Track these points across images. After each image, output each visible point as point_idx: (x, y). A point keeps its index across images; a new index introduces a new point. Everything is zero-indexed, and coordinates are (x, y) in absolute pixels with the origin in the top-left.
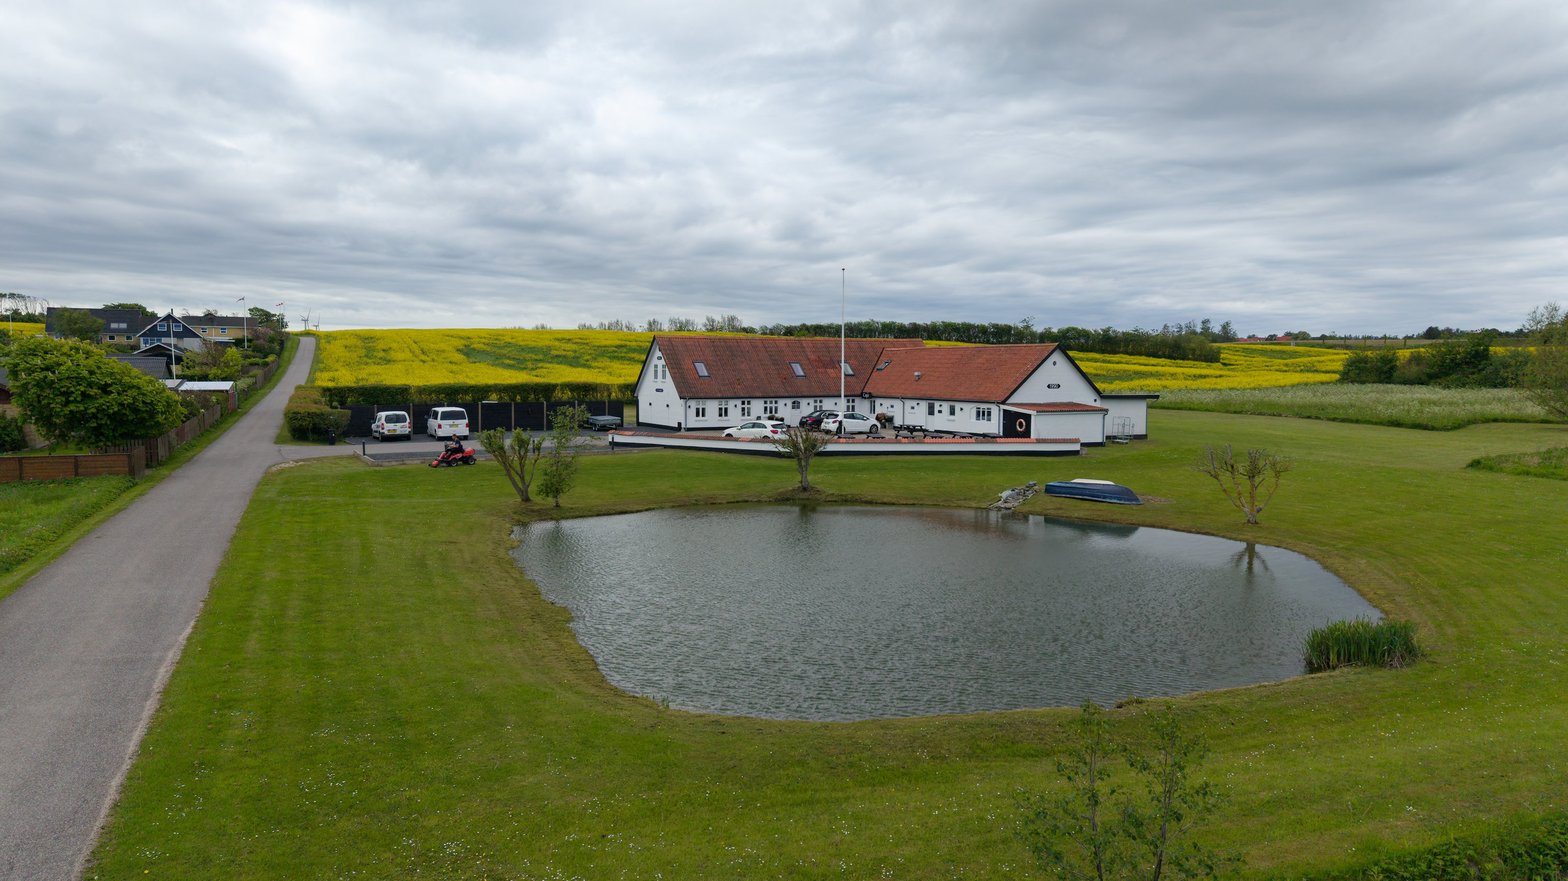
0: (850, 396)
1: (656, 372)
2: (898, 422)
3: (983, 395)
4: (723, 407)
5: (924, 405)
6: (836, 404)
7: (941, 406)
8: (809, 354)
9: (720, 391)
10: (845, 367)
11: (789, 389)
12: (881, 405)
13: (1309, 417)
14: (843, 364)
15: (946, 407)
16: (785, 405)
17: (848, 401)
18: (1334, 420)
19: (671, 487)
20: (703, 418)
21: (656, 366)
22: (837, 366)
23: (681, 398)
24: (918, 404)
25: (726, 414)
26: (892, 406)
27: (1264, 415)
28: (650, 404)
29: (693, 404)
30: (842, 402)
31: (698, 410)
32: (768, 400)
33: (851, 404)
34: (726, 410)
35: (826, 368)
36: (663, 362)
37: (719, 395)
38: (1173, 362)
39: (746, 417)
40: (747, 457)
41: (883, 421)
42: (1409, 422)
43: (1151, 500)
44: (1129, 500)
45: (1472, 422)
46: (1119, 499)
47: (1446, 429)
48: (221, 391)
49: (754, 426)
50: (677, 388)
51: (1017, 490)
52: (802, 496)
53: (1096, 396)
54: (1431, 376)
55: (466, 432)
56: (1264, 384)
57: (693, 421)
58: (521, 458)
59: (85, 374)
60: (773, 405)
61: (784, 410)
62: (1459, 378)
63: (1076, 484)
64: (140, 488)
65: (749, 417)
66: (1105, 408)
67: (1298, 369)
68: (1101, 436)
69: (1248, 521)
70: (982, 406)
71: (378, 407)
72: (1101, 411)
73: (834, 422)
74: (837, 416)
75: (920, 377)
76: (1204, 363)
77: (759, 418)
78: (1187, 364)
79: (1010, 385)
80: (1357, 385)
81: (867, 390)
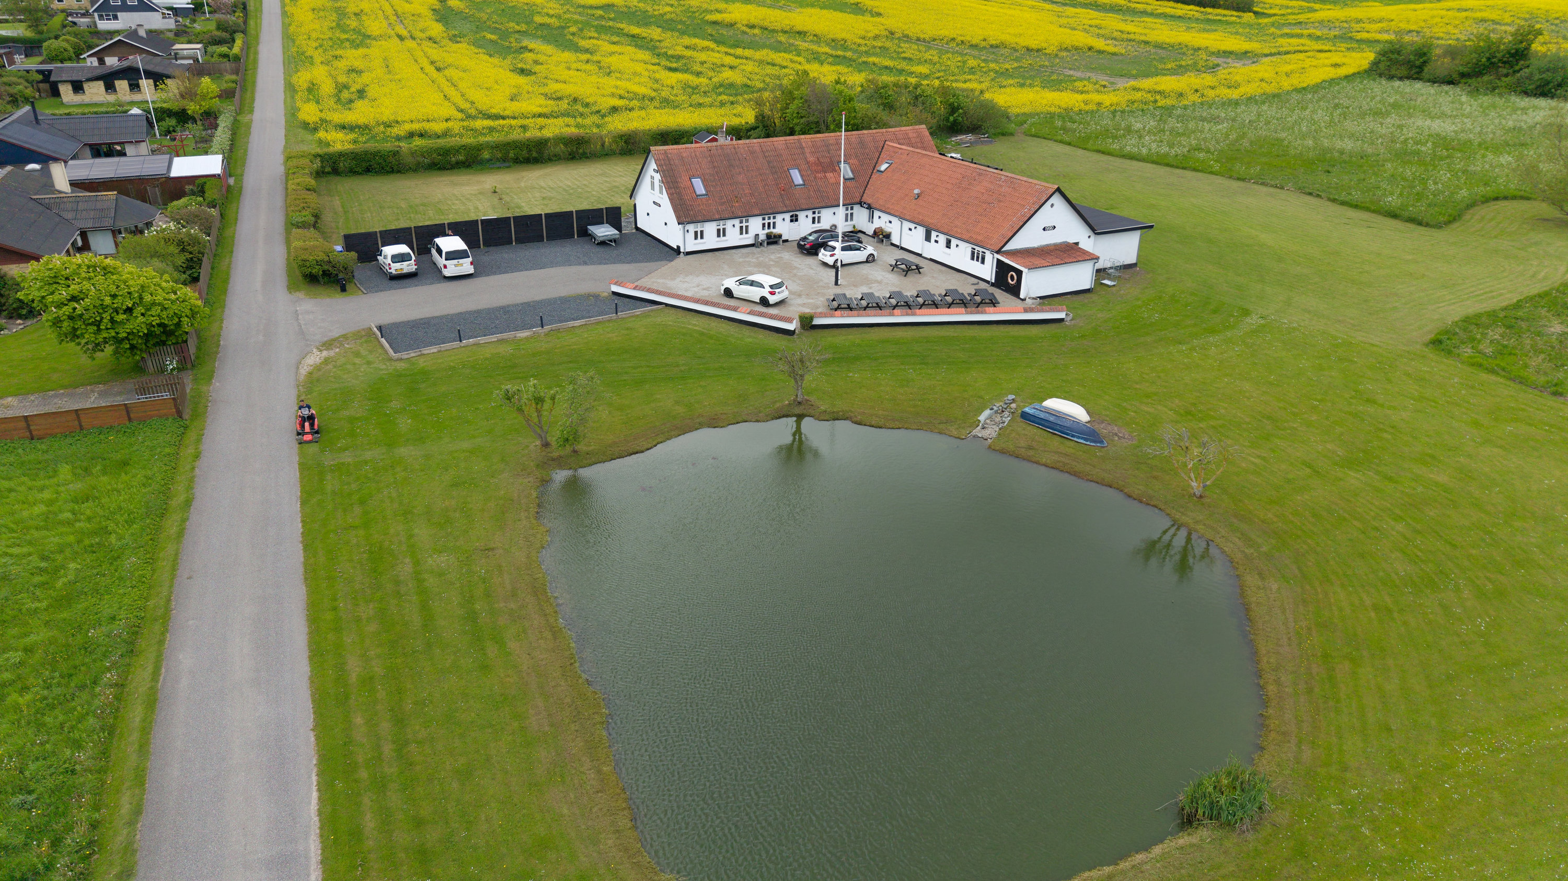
0: (849, 205)
1: (652, 184)
2: (895, 239)
3: (980, 238)
4: (721, 227)
5: (921, 231)
6: (834, 213)
7: (937, 236)
8: (808, 155)
9: (718, 212)
11: (788, 203)
12: (880, 217)
15: (942, 239)
16: (784, 219)
17: (847, 209)
20: (702, 240)
21: (652, 177)
22: (837, 168)
23: (679, 224)
24: (915, 228)
25: (724, 235)
26: (890, 222)
28: (648, 214)
29: (692, 228)
31: (696, 233)
32: (766, 217)
33: (849, 212)
34: (724, 230)
35: (825, 172)
37: (717, 217)
38: (1202, 12)
39: (744, 235)
40: (746, 330)
41: (881, 236)
42: (1406, 214)
43: (1116, 434)
44: (1095, 442)
45: (1471, 205)
46: (1086, 440)
47: (1439, 226)
48: (214, 176)
49: (752, 283)
50: (675, 211)
51: (995, 408)
52: (797, 411)
53: (1090, 233)
54: (1463, 75)
55: (470, 270)
56: (1286, 84)
57: (692, 245)
58: (538, 411)
59: (108, 300)
60: (772, 221)
61: (783, 226)
62: (1491, 80)
63: (1049, 411)
64: (191, 435)
65: (747, 236)
66: (1097, 253)
67: (1333, 33)
68: (1090, 283)
69: (1194, 494)
70: (977, 248)
71: (380, 232)
72: (1092, 259)
73: (832, 255)
74: (834, 248)
75: (919, 195)
76: (1235, 13)
77: (757, 235)
78: (1217, 15)
79: (1006, 231)
80: (1384, 82)
81: (865, 198)
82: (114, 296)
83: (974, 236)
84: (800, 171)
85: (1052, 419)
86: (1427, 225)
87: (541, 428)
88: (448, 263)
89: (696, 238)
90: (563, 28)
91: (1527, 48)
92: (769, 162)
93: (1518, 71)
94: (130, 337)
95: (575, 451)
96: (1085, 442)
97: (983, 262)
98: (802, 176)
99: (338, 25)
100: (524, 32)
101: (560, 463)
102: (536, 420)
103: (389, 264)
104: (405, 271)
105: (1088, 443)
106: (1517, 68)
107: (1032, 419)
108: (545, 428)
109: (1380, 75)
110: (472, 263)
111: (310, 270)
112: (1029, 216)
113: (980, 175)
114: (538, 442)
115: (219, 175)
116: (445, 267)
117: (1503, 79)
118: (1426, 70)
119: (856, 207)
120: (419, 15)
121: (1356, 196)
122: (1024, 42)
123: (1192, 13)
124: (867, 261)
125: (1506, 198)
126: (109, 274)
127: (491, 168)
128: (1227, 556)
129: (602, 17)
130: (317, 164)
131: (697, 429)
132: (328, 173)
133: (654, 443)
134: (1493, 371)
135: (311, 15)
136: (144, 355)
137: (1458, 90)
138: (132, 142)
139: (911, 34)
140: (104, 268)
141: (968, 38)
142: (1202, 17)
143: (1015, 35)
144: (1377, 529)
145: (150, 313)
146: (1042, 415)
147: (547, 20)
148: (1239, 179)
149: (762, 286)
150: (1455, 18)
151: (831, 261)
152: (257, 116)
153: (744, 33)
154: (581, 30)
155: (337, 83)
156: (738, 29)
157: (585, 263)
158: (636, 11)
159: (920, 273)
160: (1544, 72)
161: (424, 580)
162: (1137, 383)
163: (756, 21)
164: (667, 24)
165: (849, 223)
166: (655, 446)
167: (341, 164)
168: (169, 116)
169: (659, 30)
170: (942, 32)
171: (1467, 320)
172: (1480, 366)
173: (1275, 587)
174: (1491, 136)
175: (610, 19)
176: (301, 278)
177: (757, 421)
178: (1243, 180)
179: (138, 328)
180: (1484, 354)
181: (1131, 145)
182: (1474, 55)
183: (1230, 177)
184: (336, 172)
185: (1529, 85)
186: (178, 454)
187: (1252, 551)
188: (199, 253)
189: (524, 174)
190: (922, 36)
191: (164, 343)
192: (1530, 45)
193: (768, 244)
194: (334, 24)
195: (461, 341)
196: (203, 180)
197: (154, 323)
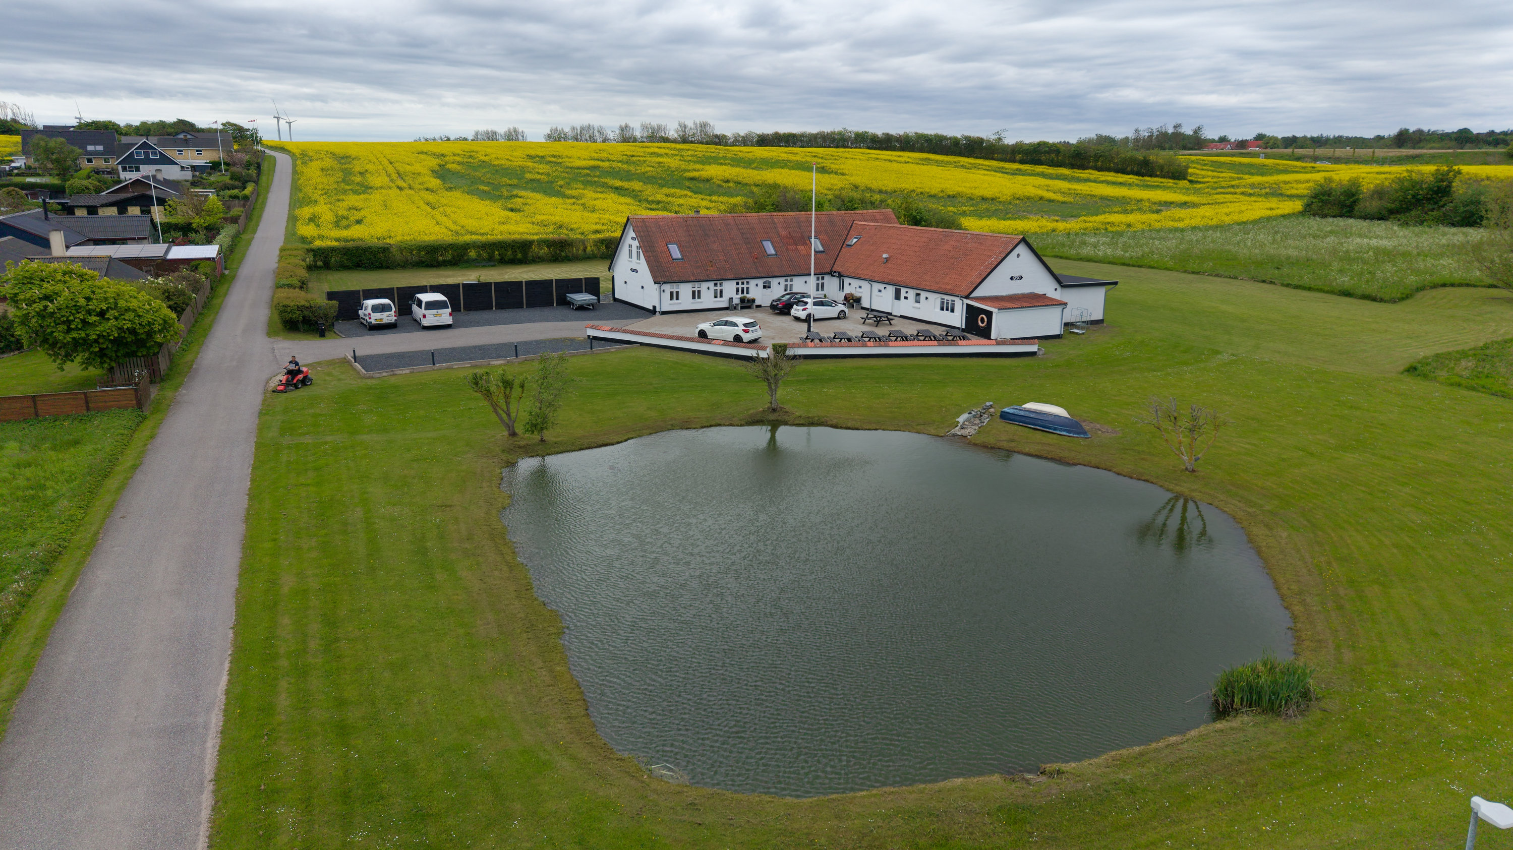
0: (820, 274)
1: (630, 252)
2: (865, 303)
3: (949, 287)
4: (696, 289)
5: (891, 290)
6: (806, 282)
7: (907, 292)
8: (780, 230)
9: (693, 274)
10: (815, 242)
11: (760, 269)
12: (850, 284)
13: (1264, 281)
14: (813, 240)
15: (912, 294)
16: (757, 285)
17: (818, 279)
18: (1288, 285)
19: (649, 409)
20: (677, 301)
21: (630, 246)
22: (808, 242)
23: (655, 283)
24: (885, 288)
25: (699, 297)
26: (860, 287)
27: (1221, 277)
28: (626, 282)
29: (668, 288)
30: (812, 280)
31: (672, 293)
32: (740, 281)
33: (820, 282)
34: (699, 292)
35: (796, 245)
36: (635, 244)
37: (692, 278)
38: (1141, 180)
39: (719, 299)
40: (720, 361)
41: (851, 301)
42: (1359, 292)
43: (1099, 430)
44: (1078, 433)
45: (1421, 289)
46: (1069, 432)
47: (1393, 301)
48: (209, 259)
49: (727, 323)
50: (651, 272)
51: (973, 413)
52: (772, 417)
53: (1057, 286)
54: (1392, 212)
55: (450, 321)
56: (1227, 220)
57: (668, 305)
58: (507, 397)
59: (82, 302)
60: (745, 286)
61: (756, 291)
62: (1419, 215)
63: (1026, 410)
64: (148, 424)
65: (721, 299)
66: (1065, 300)
67: (1263, 191)
68: (1059, 328)
69: (1187, 469)
70: (946, 297)
71: (363, 291)
72: (1060, 304)
73: (804, 310)
74: (806, 303)
75: (887, 259)
76: (1171, 181)
77: (731, 299)
78: (1154, 182)
79: (974, 278)
80: (1318, 219)
81: (836, 268)
83: (943, 286)
84: (772, 243)
85: (1032, 415)
86: (1382, 300)
87: (509, 415)
88: (427, 312)
89: (672, 299)
90: (552, 182)
92: (742, 234)
93: (1443, 206)
95: (542, 440)
96: (1068, 434)
97: (953, 311)
98: (774, 247)
99: (344, 181)
100: (515, 185)
101: (529, 451)
102: (504, 407)
103: (369, 314)
104: (385, 321)
105: (1071, 435)
106: (1441, 203)
107: (1012, 417)
108: (513, 416)
109: (1314, 215)
110: (451, 314)
111: (290, 315)
112: (996, 263)
113: (946, 236)
114: (506, 433)
115: (214, 259)
116: (424, 316)
117: (1430, 213)
118: (1356, 208)
119: (827, 277)
120: (419, 174)
121: (1307, 280)
123: (1132, 180)
124: (838, 318)
125: (1453, 285)
127: (477, 267)
129: (588, 175)
130: (309, 259)
131: (669, 430)
132: (320, 267)
133: (625, 438)
134: (1473, 389)
135: (319, 173)
136: (113, 364)
137: (1389, 223)
138: (134, 239)
142: (1142, 183)
145: (123, 317)
146: (1022, 413)
147: (538, 177)
148: (1193, 273)
149: (736, 325)
150: (1376, 179)
151: (803, 315)
152: (259, 234)
154: (569, 184)
155: (337, 216)
157: (563, 321)
158: (620, 171)
159: (891, 324)
160: (1468, 205)
164: (647, 179)
165: (820, 292)
166: (626, 440)
167: (333, 259)
168: (174, 230)
169: (641, 184)
171: (1437, 356)
172: (1459, 385)
174: (1428, 248)
175: (596, 176)
176: (281, 326)
177: (731, 425)
178: (1198, 273)
179: (109, 331)
180: (1461, 376)
181: (1086, 251)
182: (1400, 193)
183: (1185, 272)
184: (327, 266)
185: (1455, 217)
186: (132, 436)
188: (183, 303)
189: (508, 270)
191: (133, 354)
192: (1450, 183)
193: (742, 308)
194: (340, 180)
195: (434, 364)
196: (198, 262)
197: (125, 327)
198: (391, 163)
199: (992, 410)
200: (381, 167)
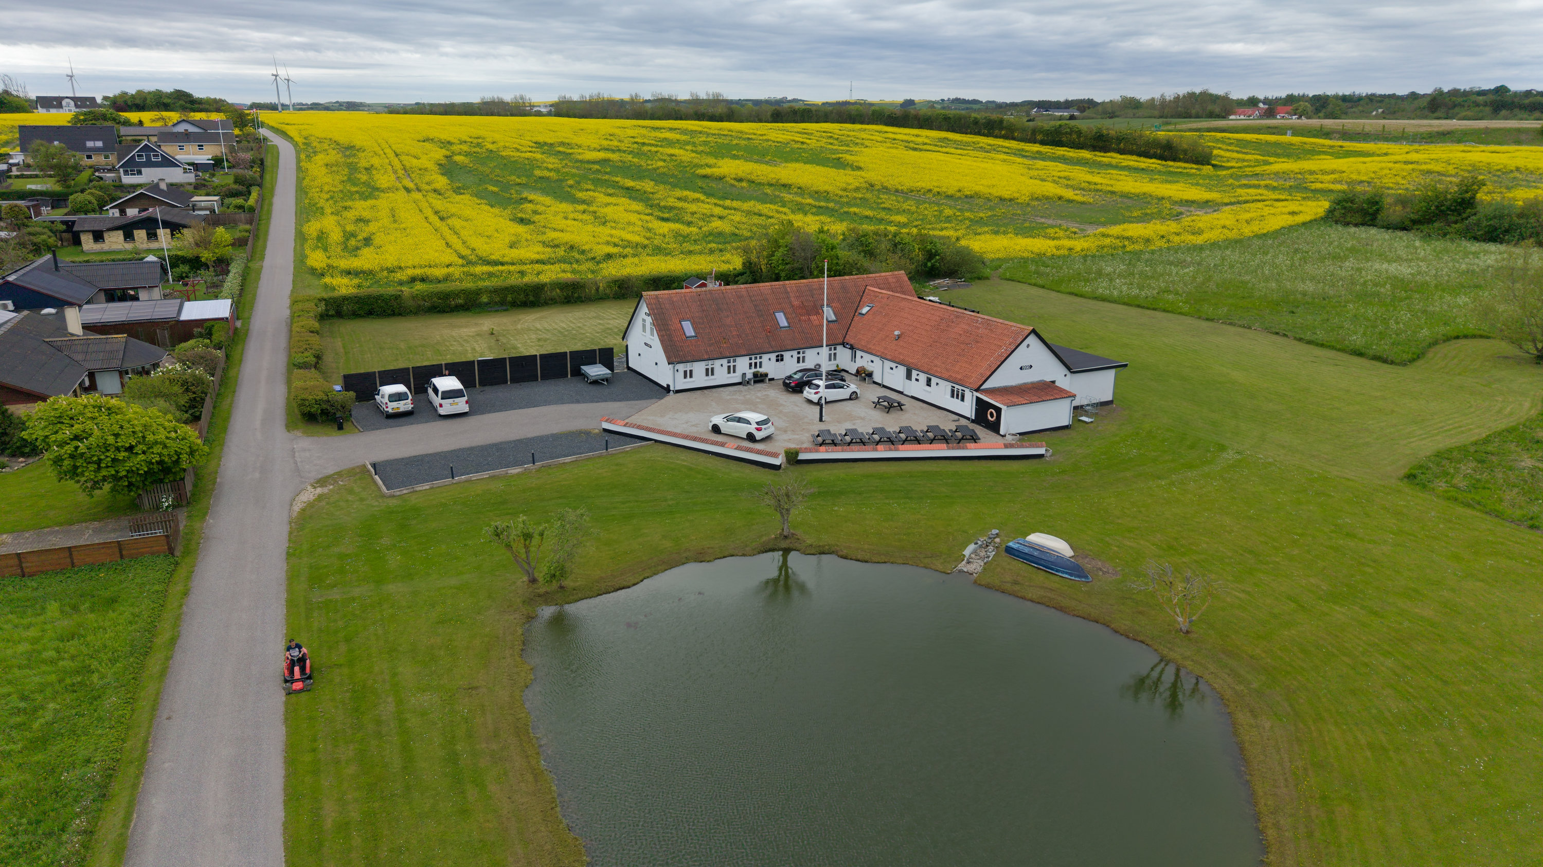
0: (832, 345)
1: (644, 326)
2: (877, 378)
3: (959, 377)
4: (710, 367)
5: (902, 370)
6: (818, 354)
7: (918, 375)
8: (793, 299)
9: (707, 352)
10: (828, 311)
11: (773, 343)
12: (862, 357)
14: (825, 309)
15: (923, 377)
16: (770, 359)
17: (830, 350)
18: (1300, 340)
19: (664, 537)
20: (691, 379)
21: (644, 320)
22: (821, 311)
23: (669, 362)
24: (897, 367)
25: (712, 374)
26: (872, 362)
28: (639, 355)
29: (681, 367)
30: (825, 351)
31: (685, 372)
32: (753, 357)
33: (833, 352)
34: (712, 369)
35: (808, 315)
36: (649, 320)
37: (706, 357)
38: (1163, 165)
39: (732, 374)
40: (733, 465)
41: (863, 375)
42: (1371, 353)
43: (1101, 569)
44: (1079, 576)
45: (1435, 343)
46: (1071, 574)
47: (1403, 364)
48: (222, 319)
49: (740, 420)
50: (665, 352)
51: (980, 543)
52: (784, 544)
53: (1067, 372)
54: (1414, 222)
55: (466, 409)
56: (1247, 231)
57: (682, 383)
58: (526, 547)
59: (111, 440)
60: (758, 361)
61: (769, 365)
62: (1442, 226)
63: (1032, 546)
64: (182, 572)
65: (734, 374)
66: (1074, 391)
67: (1288, 184)
68: (1068, 420)
69: (1181, 629)
70: (957, 386)
71: (379, 372)
72: (1069, 397)
73: (816, 393)
74: (818, 386)
75: (899, 336)
76: (1194, 166)
77: (744, 374)
78: (1178, 168)
79: (984, 370)
80: (1340, 228)
81: (848, 339)
82: (117, 435)
83: (954, 375)
84: (785, 315)
85: (1036, 554)
86: (1392, 363)
87: (529, 564)
88: (444, 402)
89: (685, 377)
90: (561, 181)
91: (1473, 197)
92: (755, 306)
93: (1466, 219)
94: (129, 475)
95: (562, 587)
96: (1069, 577)
97: (963, 400)
98: (787, 319)
99: (349, 179)
100: (524, 184)
101: (546, 598)
102: (524, 556)
103: (386, 403)
104: (402, 410)
105: (1073, 578)
106: (1464, 215)
107: (1017, 553)
108: (533, 564)
109: (1336, 222)
110: (467, 402)
111: (308, 409)
112: (1005, 355)
113: (957, 317)
114: (525, 578)
115: (227, 318)
116: (441, 406)
117: (1453, 225)
118: (1379, 217)
119: (839, 348)
120: (426, 170)
121: (1320, 335)
122: (996, 192)
123: (1154, 166)
124: (850, 399)
125: (1466, 337)
126: (114, 414)
127: (490, 312)
128: (1218, 693)
129: (598, 171)
130: (322, 307)
131: (683, 564)
132: (332, 316)
133: (641, 578)
134: (1468, 505)
135: (324, 170)
136: (140, 492)
137: (1411, 235)
138: (145, 287)
139: (889, 186)
140: (109, 409)
141: (944, 189)
142: (1164, 170)
143: (988, 186)
144: (1366, 665)
145: (151, 450)
146: (1026, 550)
147: (547, 174)
148: (1207, 319)
149: (748, 422)
150: (1403, 170)
151: (815, 398)
152: (267, 263)
153: (733, 185)
154: (578, 183)
155: (344, 231)
156: (726, 182)
157: (578, 402)
158: (631, 166)
159: (902, 410)
160: (1491, 220)
161: (406, 720)
162: (1118, 518)
163: (744, 175)
164: (660, 178)
165: (833, 362)
166: (642, 581)
167: (345, 308)
168: (183, 263)
169: (652, 183)
170: (919, 184)
171: (1438, 454)
172: (1456, 500)
173: (1268, 725)
174: (1446, 278)
175: (606, 173)
176: (299, 417)
177: (744, 555)
178: (1212, 320)
179: (138, 466)
180: (1458, 488)
181: (1102, 287)
182: (1423, 204)
183: (1199, 318)
184: (339, 315)
185: (1478, 230)
186: (167, 591)
187: (1242, 687)
188: (202, 393)
189: (521, 317)
190: (900, 188)
191: (161, 481)
192: (1474, 195)
193: (755, 382)
194: (346, 178)
195: (453, 478)
196: (212, 323)
197: (154, 461)
198: (397, 155)
199: (997, 540)
200: (387, 161)
